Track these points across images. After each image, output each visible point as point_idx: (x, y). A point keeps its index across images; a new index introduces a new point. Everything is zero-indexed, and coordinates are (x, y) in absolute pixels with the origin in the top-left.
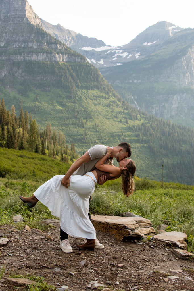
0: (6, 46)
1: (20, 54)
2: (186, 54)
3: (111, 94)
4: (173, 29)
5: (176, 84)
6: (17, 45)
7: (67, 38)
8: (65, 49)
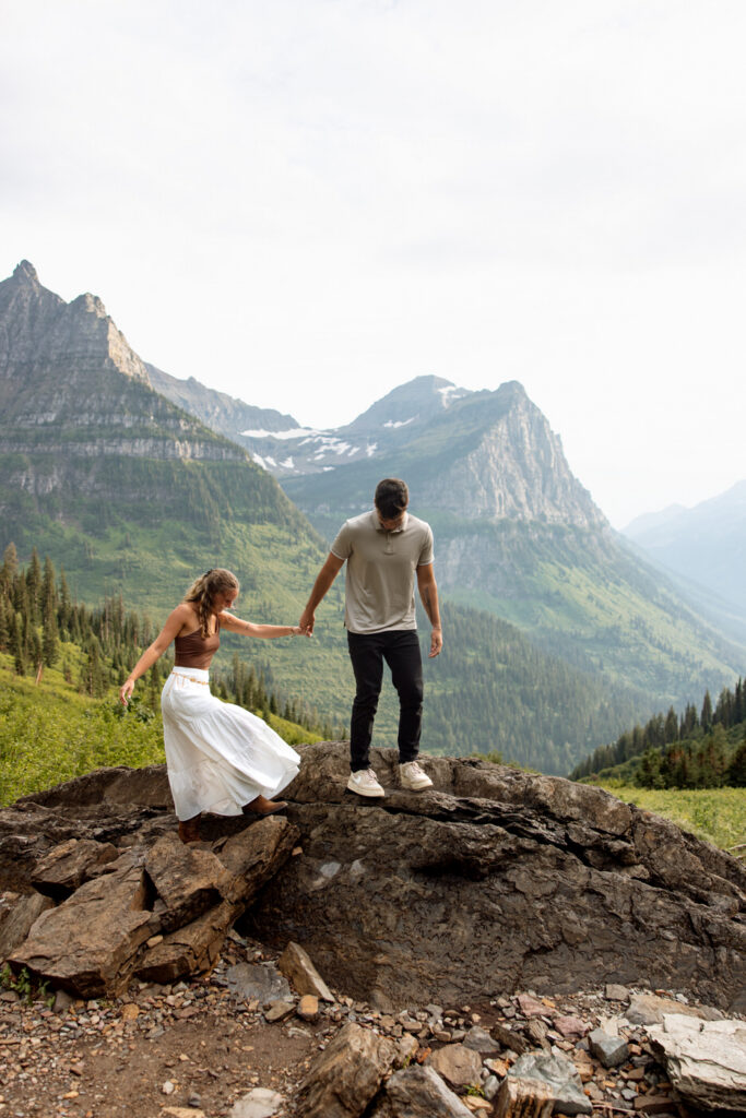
0: (59, 422)
1: (92, 439)
2: (477, 448)
3: (302, 534)
4: (451, 393)
5: (456, 514)
6: (85, 419)
7: (209, 408)
8: (199, 431)
